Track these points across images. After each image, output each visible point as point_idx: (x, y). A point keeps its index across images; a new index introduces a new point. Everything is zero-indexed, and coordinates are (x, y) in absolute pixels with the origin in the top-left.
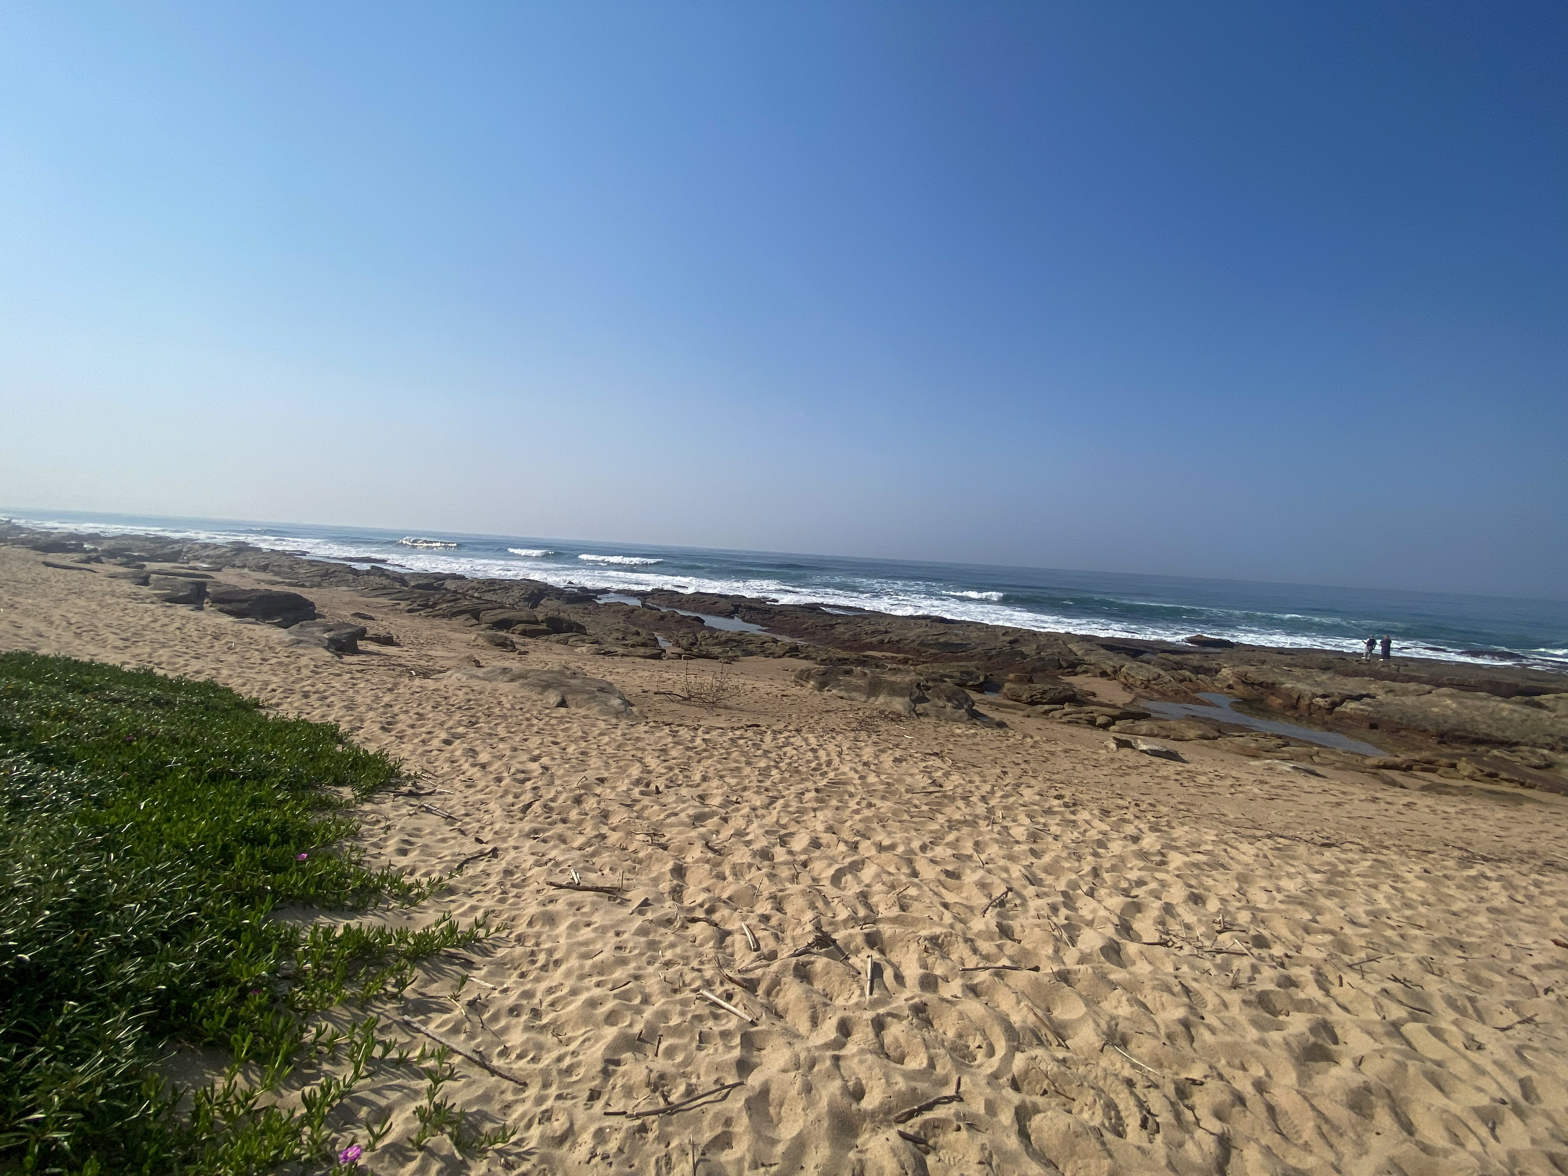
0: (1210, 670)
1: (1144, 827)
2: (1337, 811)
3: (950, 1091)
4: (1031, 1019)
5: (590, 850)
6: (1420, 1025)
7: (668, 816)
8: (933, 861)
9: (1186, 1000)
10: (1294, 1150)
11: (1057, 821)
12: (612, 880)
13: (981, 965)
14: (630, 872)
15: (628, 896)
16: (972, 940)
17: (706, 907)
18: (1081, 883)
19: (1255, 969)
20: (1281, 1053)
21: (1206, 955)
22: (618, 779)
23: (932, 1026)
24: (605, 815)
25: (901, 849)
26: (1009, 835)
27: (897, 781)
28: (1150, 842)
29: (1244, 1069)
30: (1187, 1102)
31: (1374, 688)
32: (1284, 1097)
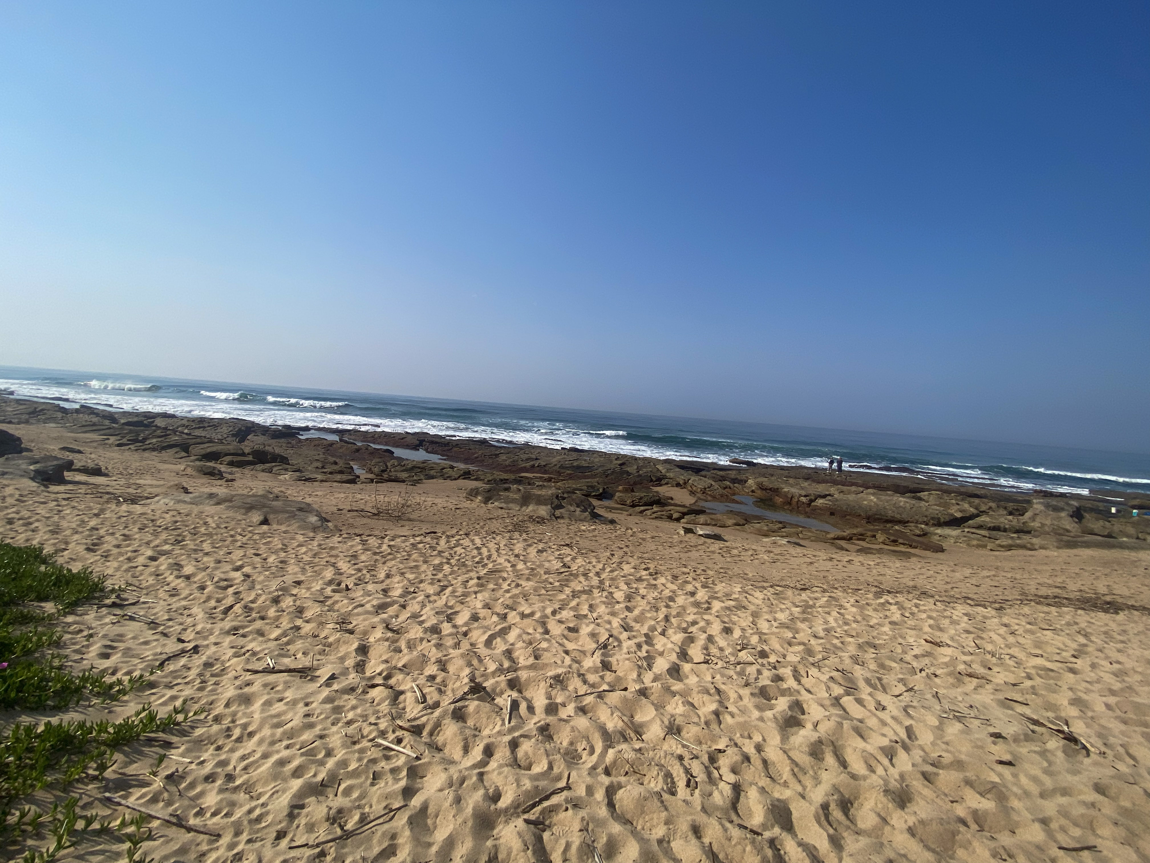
0: (742, 481)
1: (698, 585)
2: (810, 568)
3: (562, 784)
4: (620, 724)
5: (285, 640)
6: (851, 698)
7: (355, 608)
8: (560, 622)
9: (717, 697)
10: (778, 786)
11: (644, 586)
12: (303, 662)
13: (589, 692)
14: (320, 654)
15: (317, 673)
16: (583, 675)
17: (384, 675)
18: (657, 626)
19: (759, 672)
20: (772, 725)
21: (731, 667)
22: (313, 581)
23: (553, 739)
24: (300, 611)
25: (538, 615)
26: (613, 598)
27: (538, 566)
28: (702, 595)
29: (750, 738)
30: (715, 765)
31: (833, 490)
32: (773, 753)
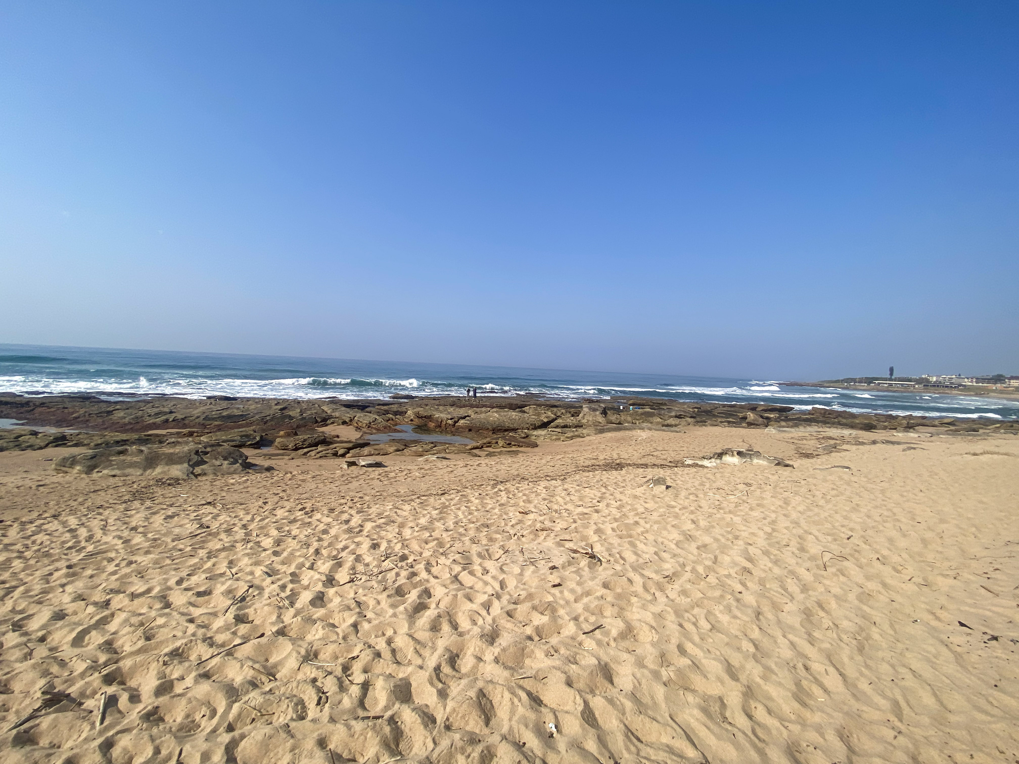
0: (402, 412)
1: (353, 512)
2: (450, 475)
4: (251, 673)
8: (187, 589)
9: (358, 610)
10: (402, 668)
11: (298, 526)
13: (215, 653)
16: (211, 638)
18: (306, 562)
19: (398, 575)
20: (402, 617)
21: (374, 578)
23: (163, 721)
25: (156, 590)
26: (260, 546)
27: (165, 535)
28: (356, 521)
29: (384, 635)
30: (348, 673)
31: (470, 412)
32: (401, 642)
